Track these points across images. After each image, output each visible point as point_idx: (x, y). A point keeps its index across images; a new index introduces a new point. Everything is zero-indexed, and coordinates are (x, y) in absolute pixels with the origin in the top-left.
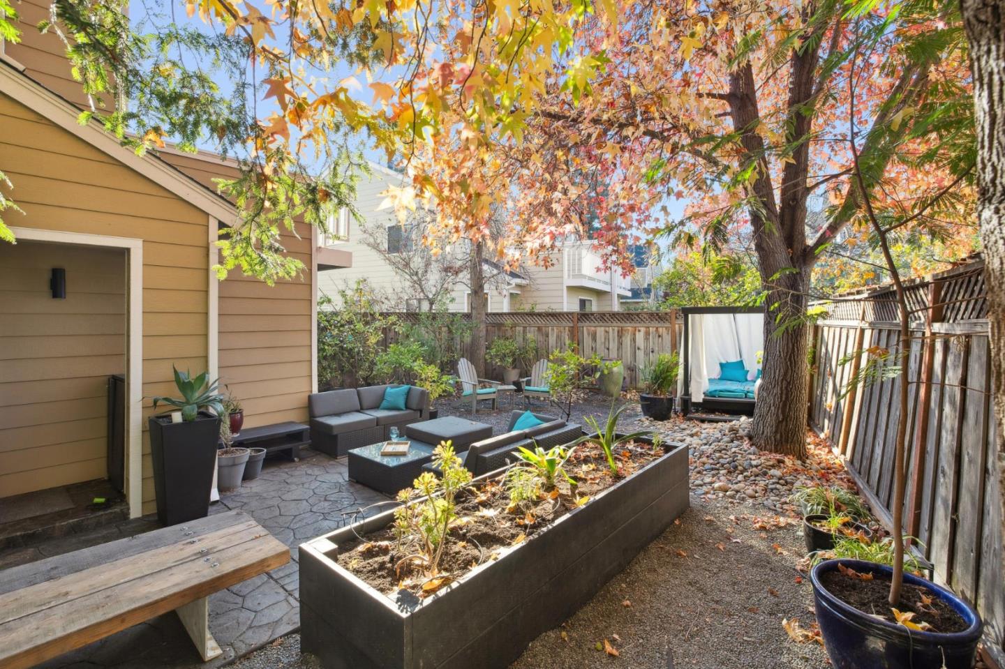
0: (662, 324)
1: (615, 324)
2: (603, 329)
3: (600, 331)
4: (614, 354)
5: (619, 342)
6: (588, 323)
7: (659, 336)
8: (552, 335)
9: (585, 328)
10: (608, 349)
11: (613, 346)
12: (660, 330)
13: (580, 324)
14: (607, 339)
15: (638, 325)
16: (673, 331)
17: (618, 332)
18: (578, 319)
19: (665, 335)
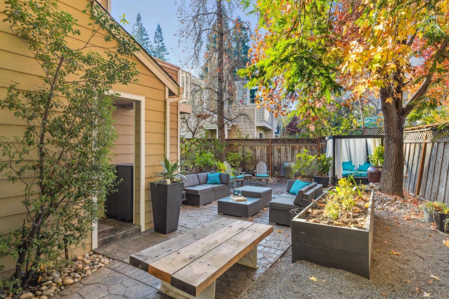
0: (313, 144)
1: (290, 145)
2: (284, 147)
3: (283, 148)
4: (289, 159)
5: (292, 153)
6: (276, 144)
7: (312, 150)
8: (258, 150)
9: (275, 147)
10: (287, 157)
11: (289, 155)
12: (312, 147)
13: (272, 145)
14: (286, 152)
15: (301, 145)
16: (319, 148)
17: (292, 148)
18: (272, 142)
19: (314, 149)
